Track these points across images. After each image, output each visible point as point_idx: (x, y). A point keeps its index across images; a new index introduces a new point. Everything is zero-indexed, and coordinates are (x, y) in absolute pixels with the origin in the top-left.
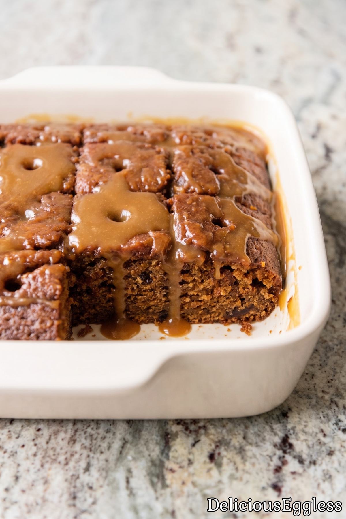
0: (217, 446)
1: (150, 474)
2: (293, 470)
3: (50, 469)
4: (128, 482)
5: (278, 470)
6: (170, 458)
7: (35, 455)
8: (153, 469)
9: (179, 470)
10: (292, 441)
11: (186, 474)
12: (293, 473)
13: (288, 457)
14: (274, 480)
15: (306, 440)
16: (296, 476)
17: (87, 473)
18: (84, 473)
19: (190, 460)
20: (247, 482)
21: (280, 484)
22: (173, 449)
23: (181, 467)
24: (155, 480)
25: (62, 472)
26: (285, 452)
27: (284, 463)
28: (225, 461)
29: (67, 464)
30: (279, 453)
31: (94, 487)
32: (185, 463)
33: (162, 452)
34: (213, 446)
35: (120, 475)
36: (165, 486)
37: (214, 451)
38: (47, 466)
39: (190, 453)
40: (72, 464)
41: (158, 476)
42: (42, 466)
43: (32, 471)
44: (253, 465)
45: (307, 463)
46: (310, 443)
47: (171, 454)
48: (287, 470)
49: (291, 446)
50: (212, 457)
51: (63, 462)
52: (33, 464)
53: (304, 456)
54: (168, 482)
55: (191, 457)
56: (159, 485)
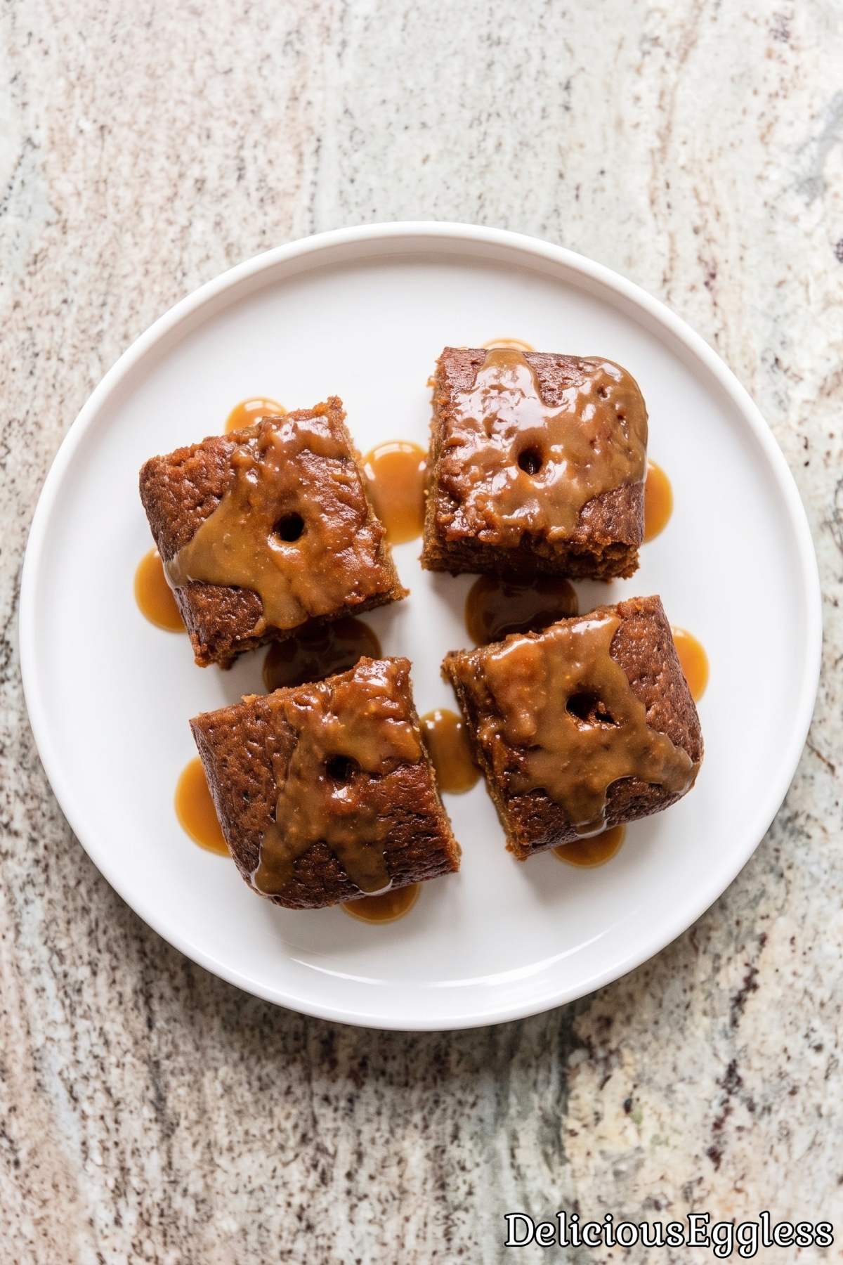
0: (635, 1086)
1: (543, 1141)
2: (739, 1123)
3: (403, 1138)
4: (513, 1156)
5: (718, 1125)
6: (571, 1111)
7: (379, 1113)
8: (546, 1130)
9: (582, 1132)
10: (741, 1072)
11: (592, 1138)
12: (740, 1129)
13: (734, 1102)
14: (711, 1143)
15: (761, 1069)
16: (744, 1134)
17: (456, 1143)
18: (452, 1142)
19: (596, 1113)
20: (675, 1147)
21: (719, 1149)
22: (573, 1094)
23: (585, 1126)
24: (550, 1150)
25: (421, 1142)
26: (730, 1092)
27: (728, 1111)
28: (646, 1112)
29: (426, 1127)
30: (722, 1093)
31: (469, 1165)
32: (590, 1119)
33: (558, 1101)
34: (630, 1086)
35: (501, 1144)
36: (564, 1161)
37: (631, 1094)
38: (399, 1132)
39: (597, 1100)
40: (433, 1127)
41: (553, 1144)
42: (392, 1132)
43: (380, 1141)
44: (685, 1116)
45: (759, 1109)
46: (766, 1074)
47: (571, 1104)
48: (732, 1122)
49: (739, 1081)
50: (628, 1107)
51: (421, 1124)
52: (378, 1130)
53: (757, 1099)
54: (567, 1153)
55: (599, 1107)
56: (556, 1158)
